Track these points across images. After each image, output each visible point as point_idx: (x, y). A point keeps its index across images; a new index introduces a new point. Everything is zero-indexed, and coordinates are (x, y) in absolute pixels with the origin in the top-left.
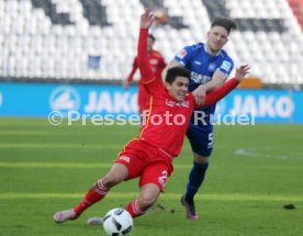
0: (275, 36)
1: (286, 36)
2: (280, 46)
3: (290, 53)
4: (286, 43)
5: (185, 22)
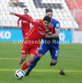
0: (58, 10)
1: (62, 10)
2: (60, 14)
3: (64, 17)
4: (62, 13)
5: (25, 5)
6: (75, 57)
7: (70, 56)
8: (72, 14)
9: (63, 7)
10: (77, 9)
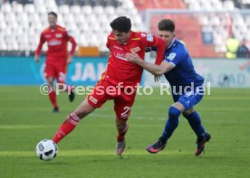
6: (151, 118)
7: (140, 118)
8: (144, 19)
9: (121, 3)
10: (155, 7)
